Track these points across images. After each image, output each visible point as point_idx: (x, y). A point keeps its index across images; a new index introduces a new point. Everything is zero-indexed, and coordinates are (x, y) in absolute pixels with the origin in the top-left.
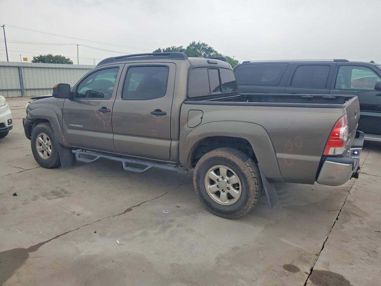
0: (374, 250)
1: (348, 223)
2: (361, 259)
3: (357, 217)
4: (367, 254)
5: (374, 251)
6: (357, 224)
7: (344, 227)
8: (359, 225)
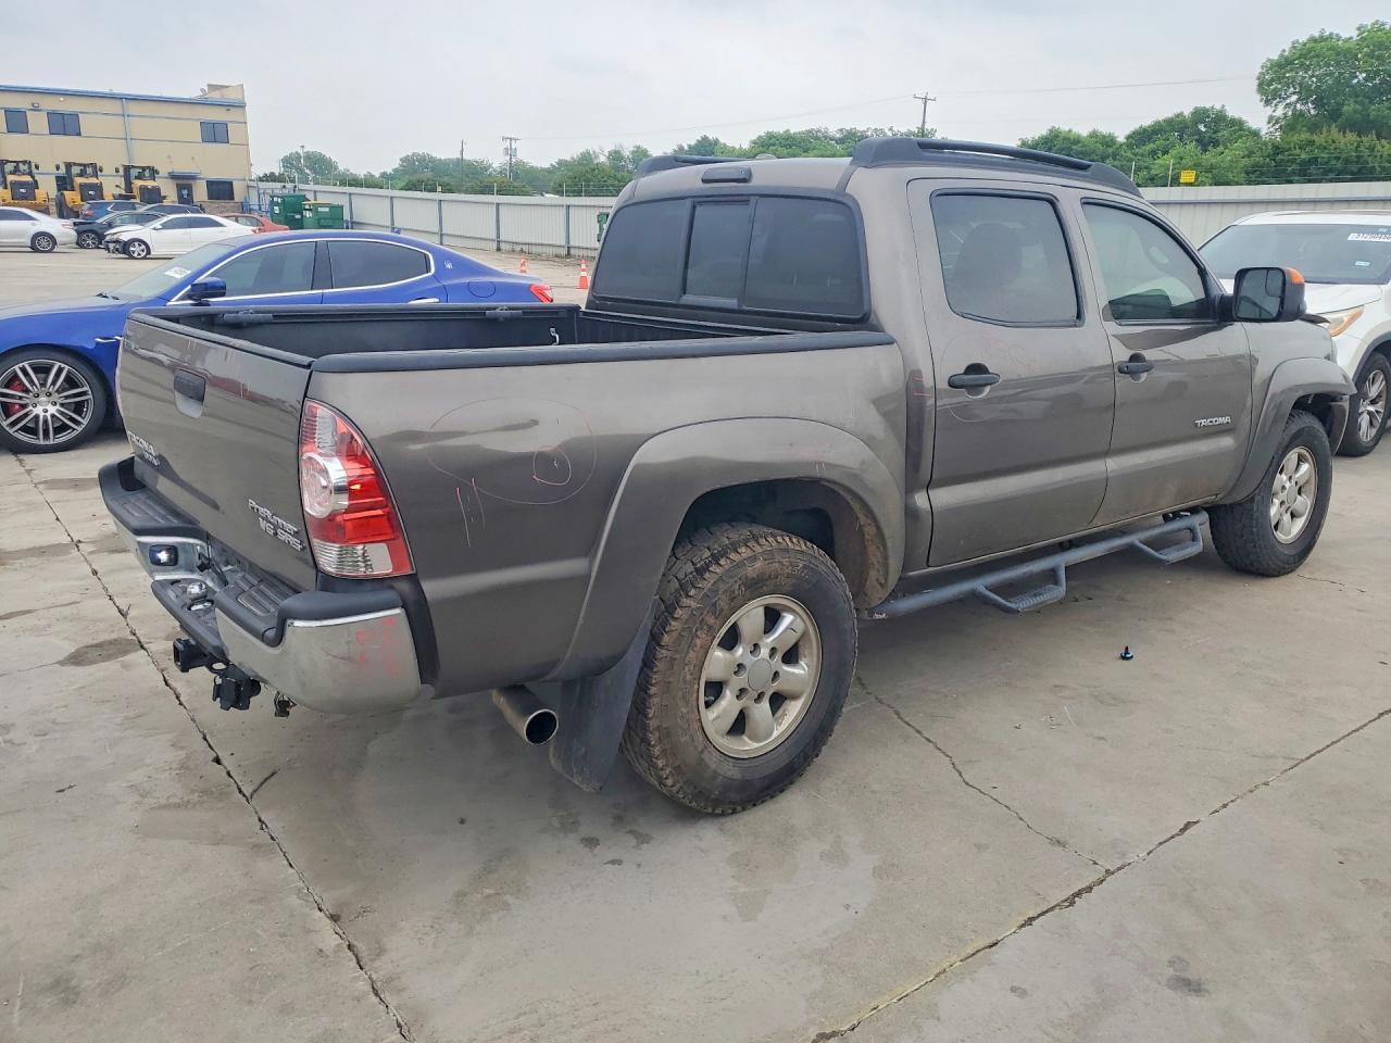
0: (47, 737)
1: (174, 765)
2: (66, 706)
3: (168, 798)
4: (58, 720)
5: (45, 735)
6: (146, 779)
7: (172, 748)
8: (136, 776)
